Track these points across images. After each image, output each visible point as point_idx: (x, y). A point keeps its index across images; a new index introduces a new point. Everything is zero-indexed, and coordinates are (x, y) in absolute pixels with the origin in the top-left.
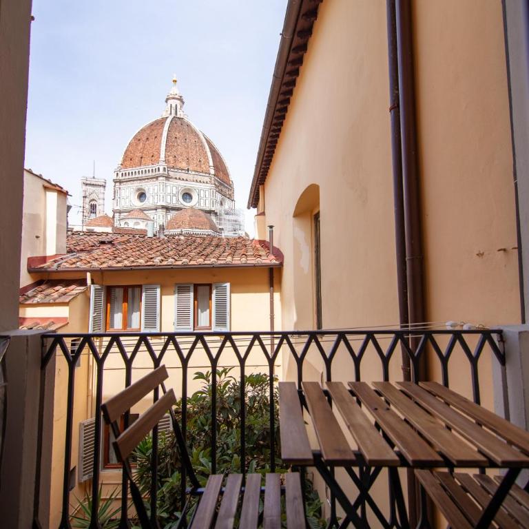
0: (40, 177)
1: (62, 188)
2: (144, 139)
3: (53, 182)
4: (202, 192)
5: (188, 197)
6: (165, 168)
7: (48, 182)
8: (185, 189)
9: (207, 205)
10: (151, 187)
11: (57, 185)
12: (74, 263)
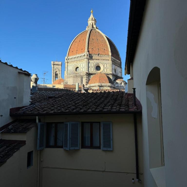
0: (17, 68)
1: (28, 72)
2: (78, 41)
3: (23, 70)
4: (105, 65)
5: (99, 68)
6: (87, 55)
7: (21, 70)
8: (97, 64)
9: (108, 71)
10: (82, 64)
11: (25, 71)
12: (31, 111)
